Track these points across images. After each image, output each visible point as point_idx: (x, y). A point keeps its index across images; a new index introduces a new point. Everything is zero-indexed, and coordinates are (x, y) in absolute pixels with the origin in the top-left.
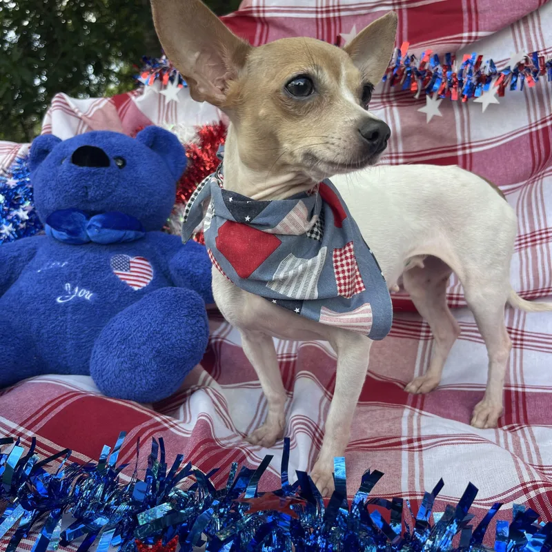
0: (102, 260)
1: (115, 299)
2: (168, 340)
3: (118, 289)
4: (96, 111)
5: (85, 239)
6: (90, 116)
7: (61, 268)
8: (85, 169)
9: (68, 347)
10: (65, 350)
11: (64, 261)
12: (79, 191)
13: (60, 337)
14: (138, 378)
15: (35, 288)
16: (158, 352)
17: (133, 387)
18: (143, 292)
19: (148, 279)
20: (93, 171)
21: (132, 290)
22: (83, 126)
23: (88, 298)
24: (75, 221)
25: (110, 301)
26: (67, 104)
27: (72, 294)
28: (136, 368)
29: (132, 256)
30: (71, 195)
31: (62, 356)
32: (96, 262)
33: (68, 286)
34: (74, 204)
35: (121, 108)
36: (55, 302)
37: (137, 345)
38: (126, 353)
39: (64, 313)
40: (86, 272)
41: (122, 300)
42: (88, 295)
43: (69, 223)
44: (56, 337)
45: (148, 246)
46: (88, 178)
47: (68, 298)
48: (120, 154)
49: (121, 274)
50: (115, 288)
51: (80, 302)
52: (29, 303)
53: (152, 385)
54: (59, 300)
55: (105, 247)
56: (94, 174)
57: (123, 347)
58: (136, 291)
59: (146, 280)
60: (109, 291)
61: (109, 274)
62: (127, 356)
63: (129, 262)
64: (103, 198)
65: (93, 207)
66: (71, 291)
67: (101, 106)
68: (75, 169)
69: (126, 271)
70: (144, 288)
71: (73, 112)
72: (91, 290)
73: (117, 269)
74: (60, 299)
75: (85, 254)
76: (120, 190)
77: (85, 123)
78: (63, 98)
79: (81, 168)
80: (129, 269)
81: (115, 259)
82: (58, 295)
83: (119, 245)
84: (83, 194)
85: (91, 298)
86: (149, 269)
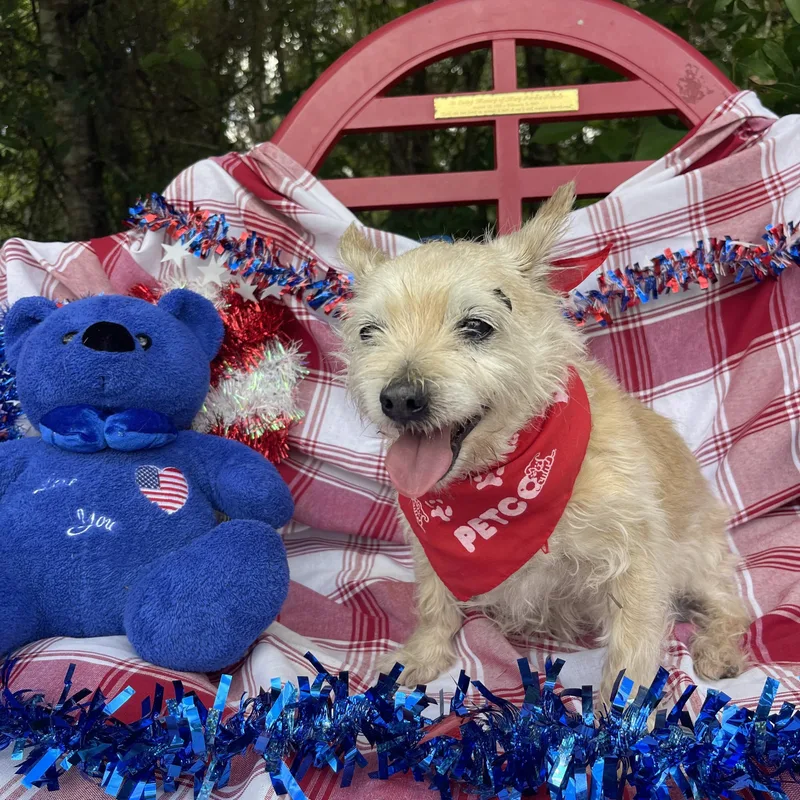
0: (125, 474)
1: (145, 529)
2: (246, 594)
3: (148, 514)
4: (71, 262)
5: (101, 444)
6: (61, 270)
7: (68, 487)
8: (103, 354)
9: (83, 596)
10: (79, 600)
11: (71, 478)
12: (94, 382)
13: (72, 585)
14: (203, 644)
15: (34, 516)
16: (234, 610)
17: (196, 655)
18: (179, 515)
19: (183, 498)
20: (114, 357)
21: (166, 514)
22: (51, 282)
23: (110, 528)
24: (87, 421)
25: (139, 531)
26: (27, 252)
27: (88, 524)
28: (203, 630)
29: (161, 467)
30: (80, 387)
31: (74, 608)
32: (116, 478)
33: (81, 513)
34: (83, 399)
35: (107, 259)
36: (65, 535)
37: (206, 603)
38: (190, 612)
39: (77, 549)
40: (106, 491)
41: (154, 529)
42: (109, 524)
43: (80, 425)
44: (67, 584)
45: (181, 452)
46: (107, 366)
47: (83, 529)
48: (143, 331)
49: (149, 493)
50: (144, 512)
51: (98, 535)
52: (26, 538)
53: (222, 651)
54: (69, 533)
55: (126, 456)
56: (116, 361)
57: (187, 605)
58: (170, 516)
59: (180, 500)
60: (136, 518)
61: (136, 494)
62: (191, 615)
63: (158, 476)
64: (124, 391)
65: (108, 403)
66: (85, 520)
67: (76, 255)
68: (90, 354)
69: (155, 488)
70: (180, 510)
71: (35, 262)
72: (112, 517)
73: (143, 486)
74: (71, 532)
75: (100, 466)
76: (148, 380)
77: (54, 278)
78: (22, 245)
79: (99, 352)
80: (158, 485)
81: (141, 471)
82: (68, 525)
83: (144, 453)
84: (98, 386)
85: (113, 528)
86: (183, 483)
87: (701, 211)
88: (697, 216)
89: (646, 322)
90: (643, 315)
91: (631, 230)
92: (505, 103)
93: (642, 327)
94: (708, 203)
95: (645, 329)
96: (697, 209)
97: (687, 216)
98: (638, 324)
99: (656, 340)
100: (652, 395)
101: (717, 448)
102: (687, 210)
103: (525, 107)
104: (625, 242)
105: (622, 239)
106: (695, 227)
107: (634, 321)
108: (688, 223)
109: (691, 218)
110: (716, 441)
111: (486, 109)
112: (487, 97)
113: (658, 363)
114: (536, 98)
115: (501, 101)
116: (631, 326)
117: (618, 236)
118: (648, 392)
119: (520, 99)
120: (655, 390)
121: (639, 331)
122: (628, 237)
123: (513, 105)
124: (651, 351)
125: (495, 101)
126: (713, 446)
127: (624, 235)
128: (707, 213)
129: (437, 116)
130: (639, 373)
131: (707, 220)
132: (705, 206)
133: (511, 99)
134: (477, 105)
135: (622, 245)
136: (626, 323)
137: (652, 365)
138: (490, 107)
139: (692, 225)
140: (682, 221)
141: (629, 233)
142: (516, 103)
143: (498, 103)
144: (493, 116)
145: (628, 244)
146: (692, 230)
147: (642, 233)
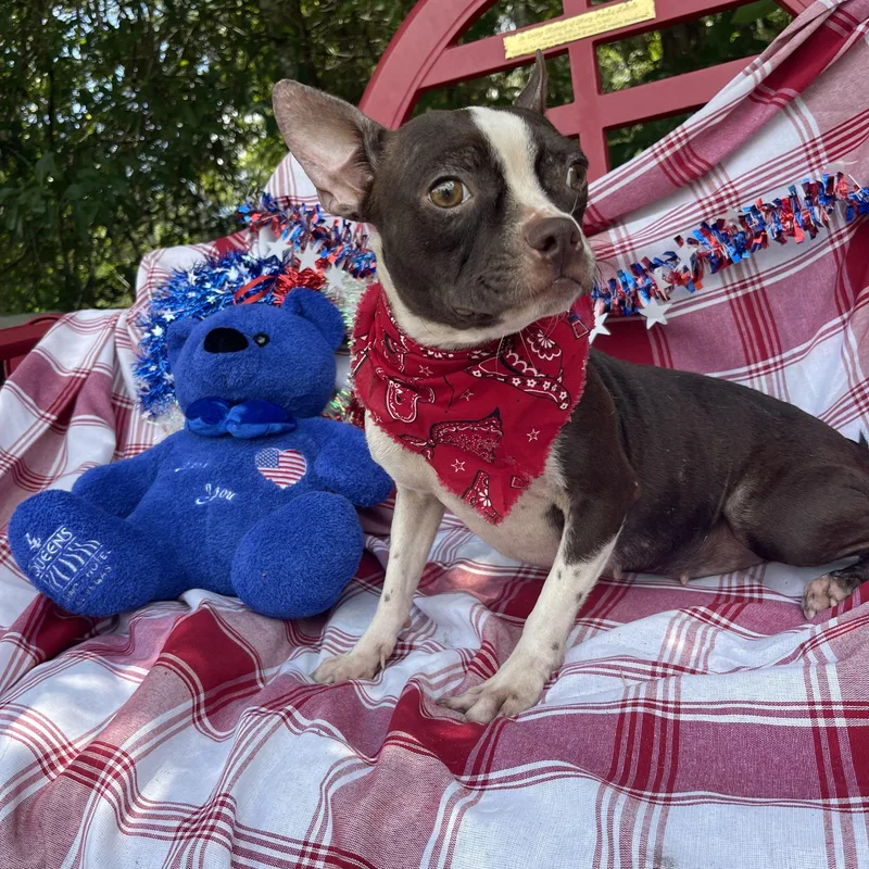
3: (261, 488)
19: (299, 475)
20: (230, 357)
21: (278, 488)
23: (230, 499)
27: (213, 495)
29: (282, 448)
33: (208, 486)
36: (194, 503)
42: (229, 496)
45: (300, 438)
47: (208, 499)
48: (261, 331)
49: (267, 471)
50: (258, 486)
51: (221, 504)
54: (198, 502)
55: (248, 442)
56: (232, 360)
59: (296, 477)
61: (253, 472)
66: (212, 491)
69: (273, 467)
70: (293, 486)
73: (262, 466)
79: (216, 355)
80: (277, 465)
81: (261, 454)
82: (198, 496)
85: (233, 498)
86: (301, 462)
87: (821, 147)
88: (817, 153)
89: (766, 283)
90: (761, 276)
91: (738, 184)
92: (576, 27)
93: (763, 289)
94: (826, 137)
95: (766, 290)
96: (815, 146)
97: (804, 155)
98: (758, 287)
99: (779, 302)
100: (782, 361)
101: (857, 402)
102: (803, 149)
103: (598, 27)
104: (733, 198)
105: (729, 196)
106: (815, 166)
107: (753, 283)
108: (807, 163)
109: (809, 158)
110: (854, 395)
111: (557, 37)
112: (557, 24)
113: (785, 326)
114: (608, 14)
115: (571, 25)
116: (750, 289)
117: (723, 194)
118: (778, 359)
119: (591, 19)
120: (785, 355)
121: (760, 294)
122: (736, 193)
123: (583, 28)
124: (775, 314)
125: (565, 27)
126: (852, 400)
127: (731, 191)
128: (827, 148)
129: (508, 55)
130: (766, 339)
131: (828, 156)
132: (824, 141)
133: (581, 21)
134: (547, 36)
135: (731, 203)
136: (745, 287)
137: (778, 328)
138: (560, 35)
139: (811, 165)
140: (798, 163)
141: (737, 188)
142: (588, 24)
143: (568, 28)
144: (566, 43)
145: (738, 200)
146: (812, 170)
147: (753, 185)
